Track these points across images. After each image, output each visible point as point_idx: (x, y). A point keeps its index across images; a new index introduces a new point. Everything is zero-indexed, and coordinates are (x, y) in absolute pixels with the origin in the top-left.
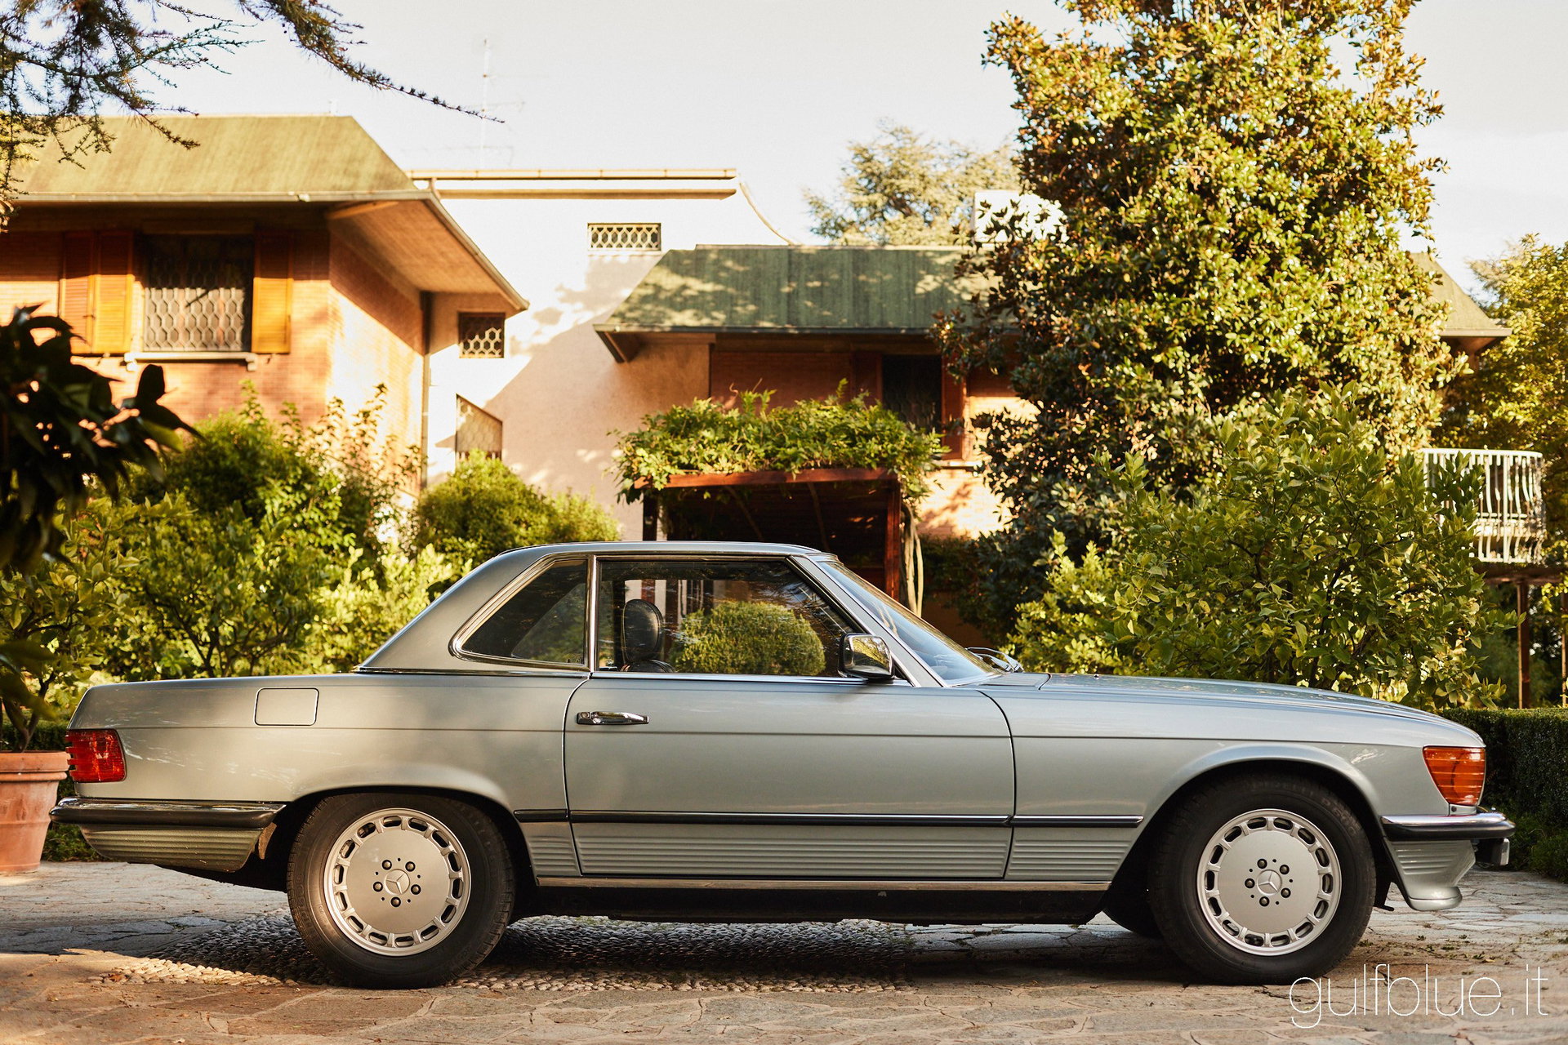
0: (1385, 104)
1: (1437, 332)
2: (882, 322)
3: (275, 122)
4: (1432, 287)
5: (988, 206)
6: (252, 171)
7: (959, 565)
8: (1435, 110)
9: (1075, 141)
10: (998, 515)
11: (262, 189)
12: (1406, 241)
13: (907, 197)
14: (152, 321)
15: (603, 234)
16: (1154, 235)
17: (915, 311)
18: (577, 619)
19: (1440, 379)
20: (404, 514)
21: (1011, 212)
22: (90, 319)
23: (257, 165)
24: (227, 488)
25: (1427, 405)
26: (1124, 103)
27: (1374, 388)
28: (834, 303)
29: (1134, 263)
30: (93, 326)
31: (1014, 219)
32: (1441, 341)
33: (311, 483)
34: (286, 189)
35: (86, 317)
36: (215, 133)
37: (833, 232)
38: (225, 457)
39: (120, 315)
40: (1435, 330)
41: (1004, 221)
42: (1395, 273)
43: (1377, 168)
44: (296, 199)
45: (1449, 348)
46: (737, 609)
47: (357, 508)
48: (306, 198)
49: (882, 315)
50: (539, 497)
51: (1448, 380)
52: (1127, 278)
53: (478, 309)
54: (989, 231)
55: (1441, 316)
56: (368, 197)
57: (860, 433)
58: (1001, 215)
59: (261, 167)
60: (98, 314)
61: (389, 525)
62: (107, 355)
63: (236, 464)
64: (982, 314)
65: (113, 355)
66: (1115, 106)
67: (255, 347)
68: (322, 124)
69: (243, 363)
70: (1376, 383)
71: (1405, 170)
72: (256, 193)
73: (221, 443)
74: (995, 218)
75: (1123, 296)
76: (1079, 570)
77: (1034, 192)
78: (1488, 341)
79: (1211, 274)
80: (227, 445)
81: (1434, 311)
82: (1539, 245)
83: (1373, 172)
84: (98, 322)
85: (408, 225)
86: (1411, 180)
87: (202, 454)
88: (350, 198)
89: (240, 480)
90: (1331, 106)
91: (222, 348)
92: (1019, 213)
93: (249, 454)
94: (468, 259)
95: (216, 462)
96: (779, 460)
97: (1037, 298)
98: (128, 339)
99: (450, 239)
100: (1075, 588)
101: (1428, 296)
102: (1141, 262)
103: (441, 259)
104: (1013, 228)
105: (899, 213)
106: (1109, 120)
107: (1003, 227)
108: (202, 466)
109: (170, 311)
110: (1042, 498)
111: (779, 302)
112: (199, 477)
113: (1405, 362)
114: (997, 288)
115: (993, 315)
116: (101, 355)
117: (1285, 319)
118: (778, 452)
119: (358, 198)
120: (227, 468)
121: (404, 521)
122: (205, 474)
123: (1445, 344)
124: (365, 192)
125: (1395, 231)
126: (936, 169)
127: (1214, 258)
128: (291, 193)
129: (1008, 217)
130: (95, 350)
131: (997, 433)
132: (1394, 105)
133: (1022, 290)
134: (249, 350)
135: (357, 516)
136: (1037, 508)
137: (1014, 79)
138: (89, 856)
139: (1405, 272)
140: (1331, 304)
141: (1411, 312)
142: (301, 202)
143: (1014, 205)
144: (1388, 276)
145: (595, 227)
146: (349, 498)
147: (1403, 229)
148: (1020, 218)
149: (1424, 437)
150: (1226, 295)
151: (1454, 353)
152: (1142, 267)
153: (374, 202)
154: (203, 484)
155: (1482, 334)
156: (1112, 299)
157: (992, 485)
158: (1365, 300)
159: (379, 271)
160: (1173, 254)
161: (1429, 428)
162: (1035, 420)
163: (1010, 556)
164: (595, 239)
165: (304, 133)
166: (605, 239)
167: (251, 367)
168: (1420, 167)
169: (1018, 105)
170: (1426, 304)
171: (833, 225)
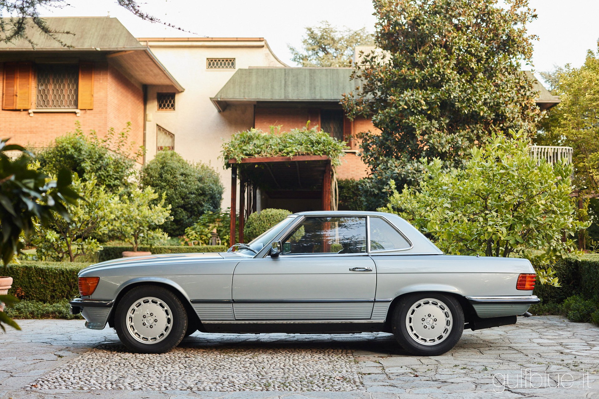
0: (516, 14)
1: (535, 102)
2: (321, 97)
3: (86, 19)
4: (533, 85)
5: (363, 53)
6: (78, 39)
7: (350, 190)
8: (535, 16)
9: (397, 28)
10: (367, 172)
11: (81, 46)
12: (524, 67)
13: (326, 47)
14: (39, 97)
15: (213, 63)
16: (428, 65)
17: (333, 93)
18: (205, 212)
19: (536, 120)
20: (138, 172)
21: (371, 55)
22: (15, 96)
23: (80, 36)
24: (69, 162)
25: (531, 130)
26: (416, 13)
27: (511, 124)
28: (302, 89)
29: (420, 75)
30: (16, 99)
31: (373, 58)
32: (536, 105)
33: (102, 160)
34: (91, 46)
35: (14, 95)
36: (63, 24)
37: (299, 60)
38: (68, 150)
39: (27, 95)
40: (534, 101)
41: (369, 59)
42: (519, 79)
43: (513, 39)
44: (95, 50)
45: (539, 108)
46: (271, 212)
47: (120, 170)
48: (99, 49)
49: (321, 94)
50: (190, 165)
51: (539, 120)
52: (417, 81)
53: (165, 91)
54: (363, 62)
55: (537, 96)
56: (123, 49)
57: (316, 142)
58: (368, 56)
59: (81, 37)
60: (18, 94)
61: (132, 176)
62: (22, 110)
63: (73, 153)
64: (360, 94)
65: (25, 110)
66: (413, 15)
67: (79, 107)
68: (105, 21)
69: (75, 113)
70: (512, 122)
71: (523, 39)
72: (79, 47)
73: (67, 145)
74: (365, 57)
75: (416, 88)
76: (401, 195)
77: (380, 47)
78: (552, 104)
79: (450, 79)
80: (69, 146)
81: (534, 94)
82: (572, 68)
83: (512, 40)
84: (18, 97)
85: (138, 59)
86: (525, 43)
87: (59, 149)
88: (116, 50)
89: (75, 159)
90: (495, 15)
91: (66, 107)
92: (375, 55)
93: (78, 150)
94: (161, 72)
95: (65, 152)
96: (285, 153)
97: (382, 88)
98: (30, 104)
99: (154, 65)
100: (399, 202)
101: (532, 88)
102: (423, 75)
103: (151, 73)
104: (372, 61)
105: (324, 53)
106: (410, 20)
107: (368, 61)
108: (59, 154)
109: (46, 93)
110: (384, 166)
111: (281, 89)
112: (59, 158)
113: (523, 113)
114: (366, 84)
115: (365, 95)
116: (19, 110)
117: (478, 97)
118: (284, 149)
119: (119, 49)
120: (69, 155)
121: (138, 175)
122: (61, 157)
123: (537, 106)
124: (122, 47)
125: (520, 63)
126: (337, 36)
127: (451, 73)
128: (93, 48)
129: (370, 57)
130: (17, 108)
131: (366, 140)
132: (519, 14)
133: (376, 86)
134: (77, 108)
135: (120, 173)
136: (382, 170)
137: (373, 4)
138: (20, 317)
139: (523, 78)
140: (495, 91)
141: (525, 94)
142: (98, 51)
143: (373, 52)
144: (517, 81)
145: (210, 60)
146: (116, 166)
147: (522, 62)
148: (375, 57)
149: (530, 142)
150: (455, 88)
151: (541, 110)
152: (423, 77)
153: (125, 51)
154: (60, 161)
155: (550, 102)
156: (411, 89)
157: (364, 160)
158: (508, 90)
159: (127, 77)
160: (435, 72)
161: (532, 139)
162: (380, 135)
163: (372, 188)
164: (210, 64)
165: (98, 24)
166: (213, 64)
167: (78, 115)
168: (528, 38)
169: (374, 14)
170: (532, 91)
171: (298, 57)
